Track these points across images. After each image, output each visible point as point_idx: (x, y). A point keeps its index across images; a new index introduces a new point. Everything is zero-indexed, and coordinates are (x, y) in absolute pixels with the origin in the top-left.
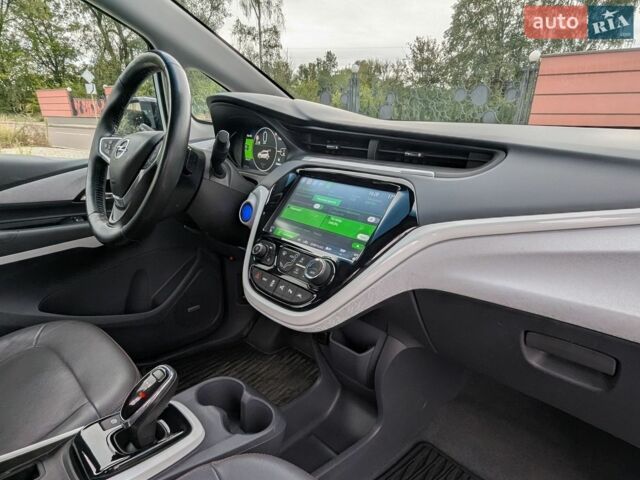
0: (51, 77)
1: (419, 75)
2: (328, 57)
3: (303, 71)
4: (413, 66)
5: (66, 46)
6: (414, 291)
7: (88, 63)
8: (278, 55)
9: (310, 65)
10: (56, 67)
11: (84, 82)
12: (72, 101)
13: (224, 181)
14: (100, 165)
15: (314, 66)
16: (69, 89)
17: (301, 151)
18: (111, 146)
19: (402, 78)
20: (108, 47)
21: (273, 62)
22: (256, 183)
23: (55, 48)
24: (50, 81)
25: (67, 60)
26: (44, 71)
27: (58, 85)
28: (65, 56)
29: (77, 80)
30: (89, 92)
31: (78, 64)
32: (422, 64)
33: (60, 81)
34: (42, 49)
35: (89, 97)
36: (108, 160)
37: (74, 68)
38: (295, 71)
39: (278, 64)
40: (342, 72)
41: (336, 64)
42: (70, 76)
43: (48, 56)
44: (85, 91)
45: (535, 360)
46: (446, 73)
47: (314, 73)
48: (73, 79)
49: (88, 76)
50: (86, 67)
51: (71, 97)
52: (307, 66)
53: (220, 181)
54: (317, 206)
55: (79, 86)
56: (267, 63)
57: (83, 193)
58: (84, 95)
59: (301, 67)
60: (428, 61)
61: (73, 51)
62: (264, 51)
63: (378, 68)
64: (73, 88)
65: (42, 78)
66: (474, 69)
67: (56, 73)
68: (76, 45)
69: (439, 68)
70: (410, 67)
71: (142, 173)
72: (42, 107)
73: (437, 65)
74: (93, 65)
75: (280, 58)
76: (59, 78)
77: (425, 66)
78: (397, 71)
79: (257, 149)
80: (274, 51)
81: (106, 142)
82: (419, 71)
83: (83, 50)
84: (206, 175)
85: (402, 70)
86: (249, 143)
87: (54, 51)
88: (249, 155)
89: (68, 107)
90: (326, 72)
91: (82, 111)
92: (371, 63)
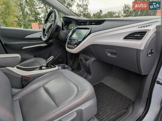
0: (35, 20)
1: (125, 14)
2: (100, 11)
3: (94, 15)
4: (123, 12)
5: (38, 12)
6: (91, 45)
7: (42, 16)
8: (87, 11)
9: (96, 13)
10: (36, 18)
11: (41, 21)
12: (39, 25)
13: (64, 31)
14: (44, 30)
15: (97, 14)
16: (38, 22)
17: (77, 25)
18: (46, 26)
19: (120, 16)
20: (47, 12)
21: (86, 13)
22: (70, 32)
23: (36, 13)
24: (34, 21)
25: (38, 16)
26: (33, 19)
27: (36, 22)
28: (38, 15)
29: (40, 20)
30: (43, 23)
31: (40, 16)
32: (126, 11)
33: (36, 21)
34: (33, 13)
35: (43, 24)
36: (45, 28)
37: (39, 17)
38: (92, 15)
39: (87, 14)
40: (104, 15)
41: (102, 13)
42: (38, 19)
43: (34, 15)
44: (42, 23)
45: (109, 55)
46: (132, 13)
47: (97, 15)
48: (39, 20)
49: (43, 19)
50: (42, 17)
51: (39, 24)
52: (95, 14)
53: (63, 31)
54: (78, 34)
55: (41, 22)
56: (84, 13)
57: (41, 36)
58: (41, 24)
59: (93, 14)
60: (128, 11)
61: (39, 14)
62: (84, 10)
63: (114, 13)
64: (39, 22)
65: (32, 20)
66: (140, 12)
67: (36, 19)
68: (40, 12)
69: (130, 12)
70: (122, 12)
71: (50, 29)
72: (32, 27)
73: (130, 11)
74: (44, 16)
75: (88, 12)
76: (36, 20)
77: (127, 12)
78: (119, 14)
79: (71, 27)
80: (86, 10)
81: (45, 25)
82: (125, 13)
83: (41, 13)
84: (61, 30)
85: (120, 13)
86: (70, 26)
87: (35, 14)
88: (70, 28)
89: (38, 27)
90: (100, 15)
91: (41, 28)
92: (112, 12)
